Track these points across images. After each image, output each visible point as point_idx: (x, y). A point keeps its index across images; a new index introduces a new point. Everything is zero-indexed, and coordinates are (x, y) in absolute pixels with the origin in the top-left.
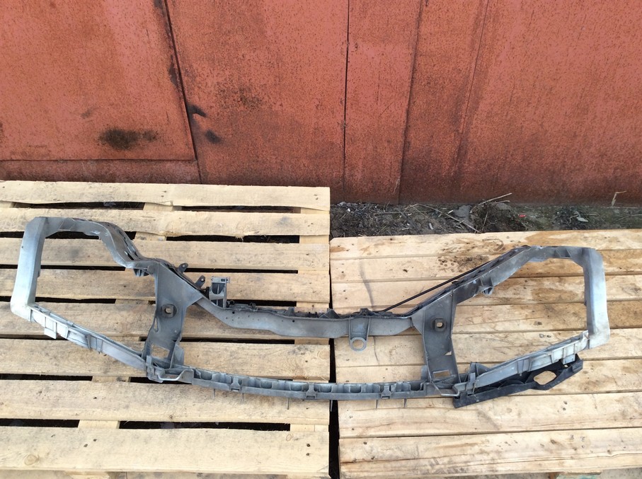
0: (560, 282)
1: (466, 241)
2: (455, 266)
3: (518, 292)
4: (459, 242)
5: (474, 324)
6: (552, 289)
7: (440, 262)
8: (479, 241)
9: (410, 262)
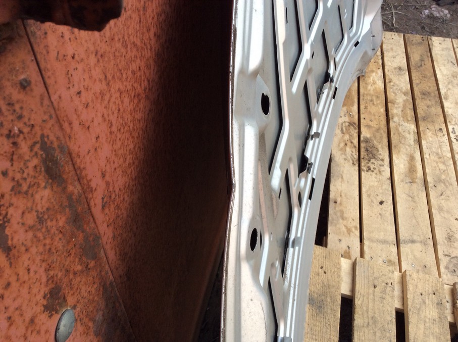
0: (394, 104)
1: (342, 145)
2: (375, 162)
3: (407, 131)
4: (343, 150)
5: (447, 170)
6: (402, 111)
7: (370, 173)
8: (343, 136)
9: (369, 196)
